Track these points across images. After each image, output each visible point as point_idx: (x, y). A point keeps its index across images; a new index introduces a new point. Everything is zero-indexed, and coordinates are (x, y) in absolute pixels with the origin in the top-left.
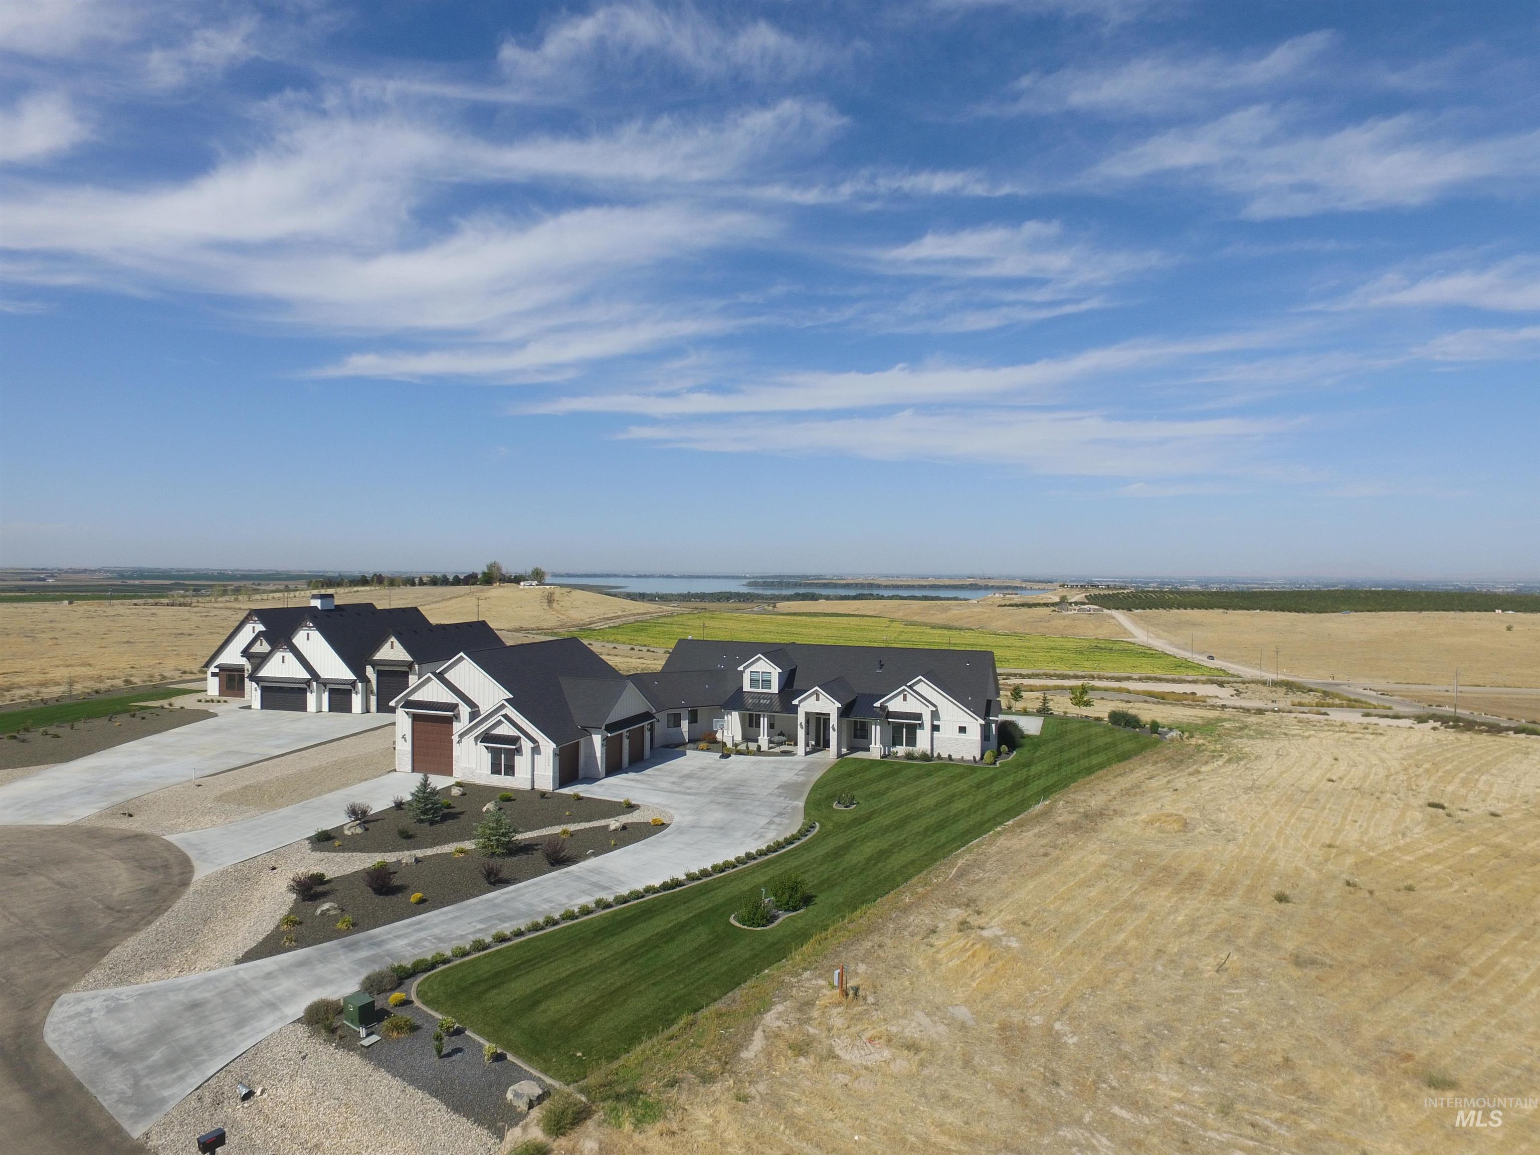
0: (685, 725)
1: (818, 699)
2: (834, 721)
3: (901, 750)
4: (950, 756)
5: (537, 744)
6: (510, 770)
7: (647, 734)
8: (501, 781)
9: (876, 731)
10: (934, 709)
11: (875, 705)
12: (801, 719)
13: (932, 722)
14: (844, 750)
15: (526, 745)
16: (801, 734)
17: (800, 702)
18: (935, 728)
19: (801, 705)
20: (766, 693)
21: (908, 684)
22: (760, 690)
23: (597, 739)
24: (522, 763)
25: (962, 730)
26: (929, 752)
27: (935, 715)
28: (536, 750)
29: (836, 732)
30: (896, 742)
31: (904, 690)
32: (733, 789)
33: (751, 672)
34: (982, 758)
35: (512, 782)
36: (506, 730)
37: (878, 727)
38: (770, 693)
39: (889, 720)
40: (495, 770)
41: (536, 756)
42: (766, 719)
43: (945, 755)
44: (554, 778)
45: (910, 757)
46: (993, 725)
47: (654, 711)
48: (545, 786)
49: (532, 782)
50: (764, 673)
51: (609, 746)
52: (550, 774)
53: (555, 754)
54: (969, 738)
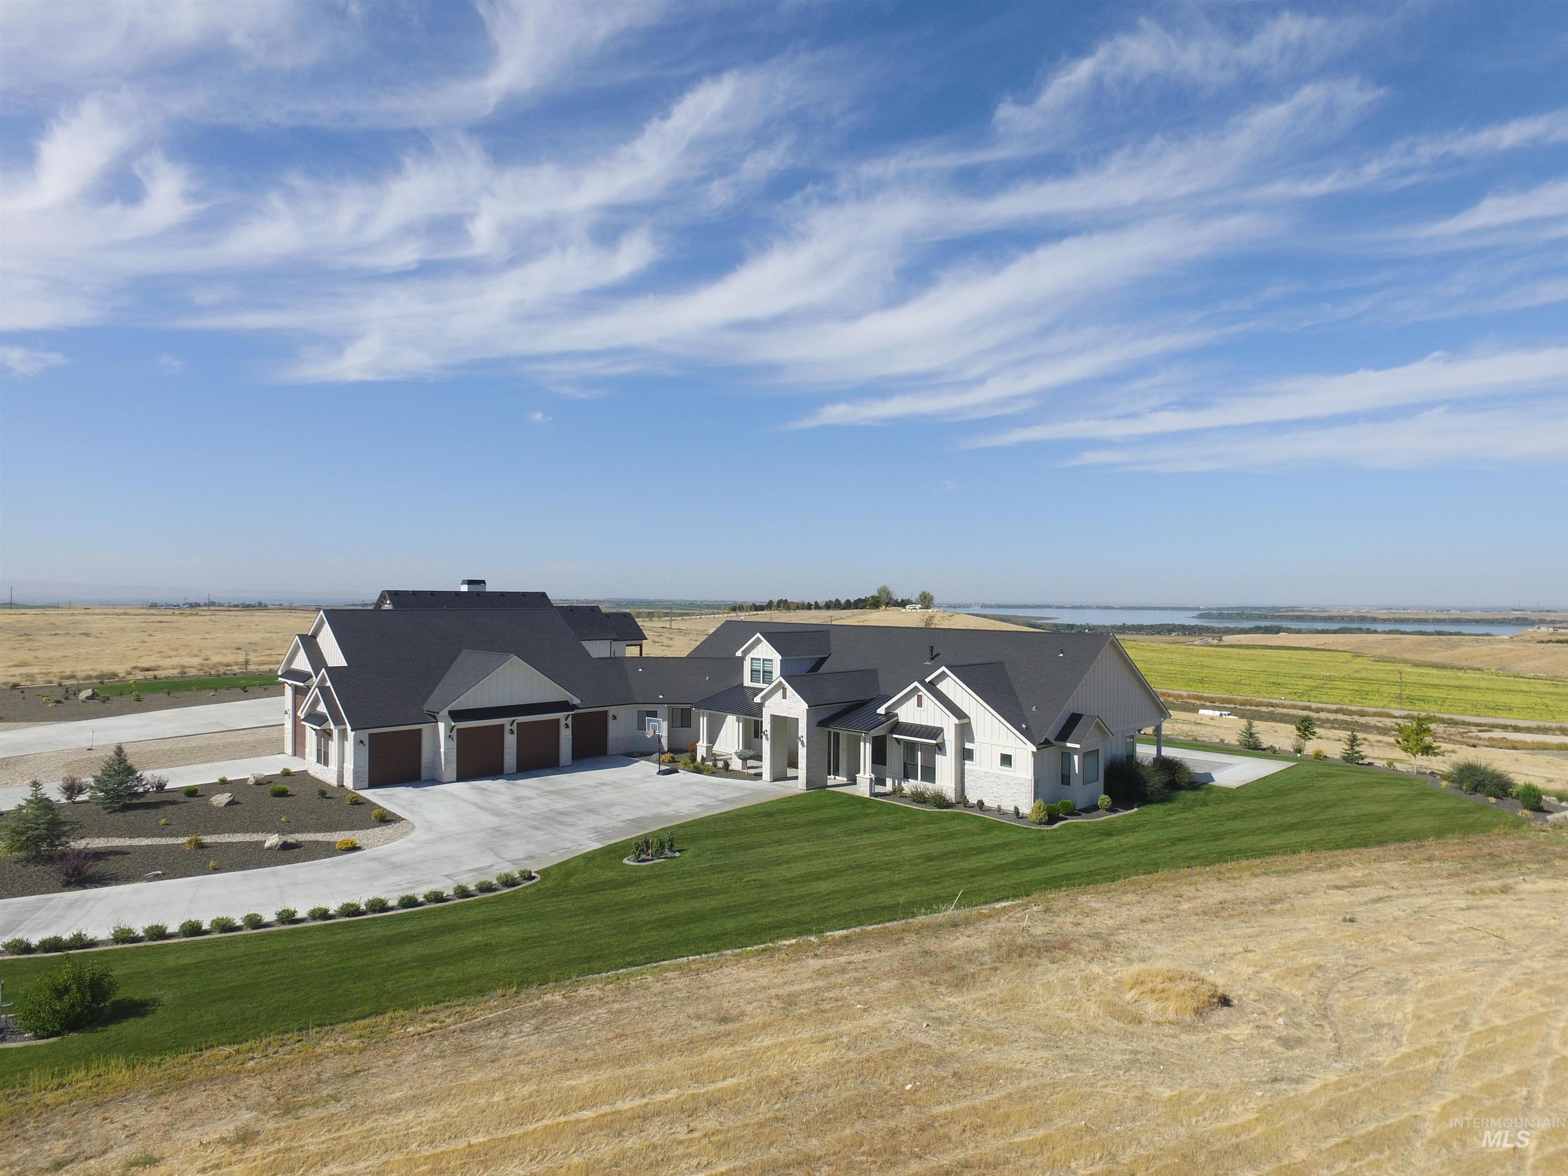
1: (785, 696)
2: (802, 731)
3: (913, 787)
4: (982, 802)
5: (343, 727)
6: (327, 759)
8: (322, 772)
9: (866, 752)
10: (962, 721)
11: (877, 709)
13: (960, 743)
15: (334, 727)
17: (763, 699)
18: (966, 754)
19: (767, 704)
21: (925, 681)
22: (761, 685)
23: (442, 729)
24: (333, 750)
26: (952, 794)
28: (344, 734)
29: (805, 746)
30: (909, 771)
31: (917, 690)
33: (752, 659)
34: (1030, 811)
35: (328, 774)
37: (868, 746)
39: (896, 736)
40: (318, 756)
41: (345, 742)
44: (356, 774)
45: (919, 798)
46: (1076, 758)
47: (576, 701)
48: (349, 783)
49: (341, 776)
50: (764, 660)
51: (464, 740)
52: (352, 767)
53: (359, 742)
54: (1018, 775)
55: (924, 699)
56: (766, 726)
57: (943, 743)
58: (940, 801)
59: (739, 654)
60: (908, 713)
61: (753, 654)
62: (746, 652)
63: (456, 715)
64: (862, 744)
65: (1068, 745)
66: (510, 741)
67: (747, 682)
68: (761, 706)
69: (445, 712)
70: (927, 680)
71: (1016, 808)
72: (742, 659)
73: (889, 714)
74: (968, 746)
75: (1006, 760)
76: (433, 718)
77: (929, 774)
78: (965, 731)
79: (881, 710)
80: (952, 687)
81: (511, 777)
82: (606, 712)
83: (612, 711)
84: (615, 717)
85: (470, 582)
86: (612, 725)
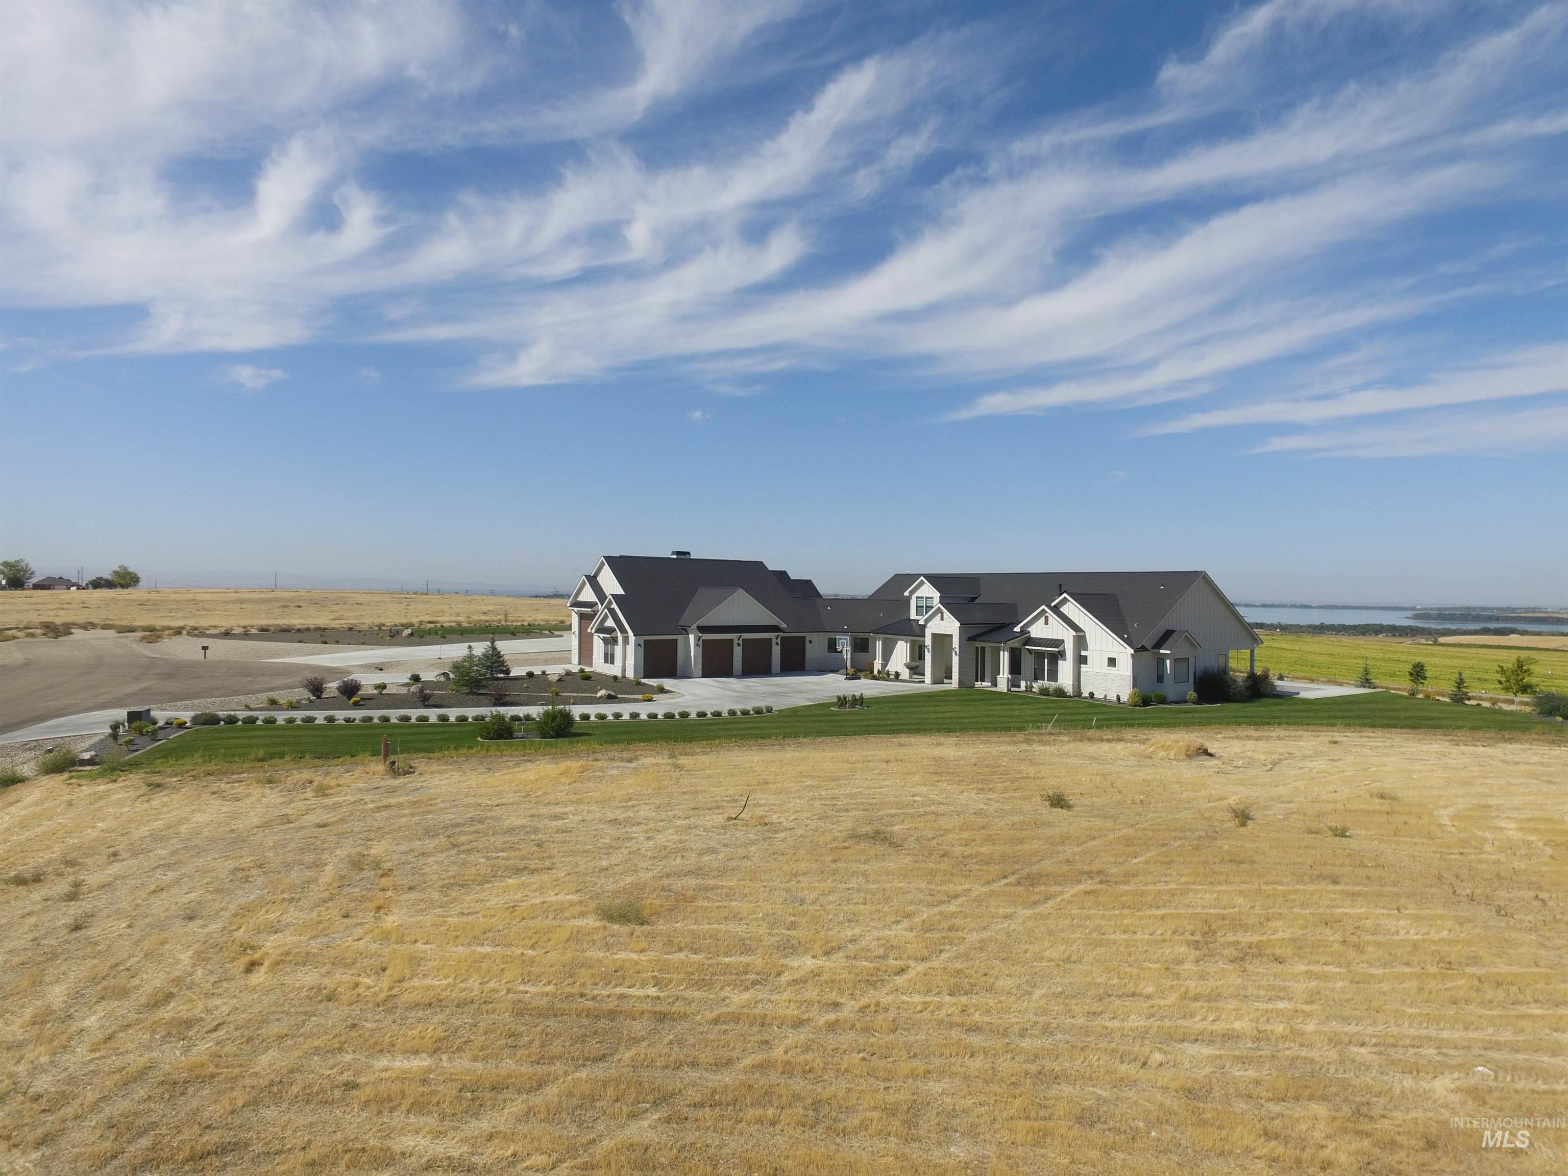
1: (941, 619)
2: (955, 643)
5: (626, 635)
8: (608, 669)
9: (1005, 659)
10: (1078, 634)
11: (1015, 630)
13: (1077, 651)
15: (620, 635)
16: (928, 658)
17: (926, 621)
18: (1081, 660)
19: (928, 625)
21: (1050, 605)
23: (692, 637)
24: (618, 652)
26: (1070, 689)
28: (626, 640)
29: (957, 657)
30: (1038, 675)
31: (1045, 612)
33: (916, 597)
34: (1129, 699)
35: (614, 669)
36: (610, 622)
37: (1006, 654)
39: (1028, 647)
40: (606, 658)
41: (625, 646)
44: (636, 668)
45: (1044, 692)
46: (1168, 662)
47: (784, 626)
48: (630, 674)
49: (624, 670)
50: (927, 598)
51: (707, 648)
52: (633, 663)
53: (638, 645)
54: (1120, 673)
55: (1050, 618)
56: (928, 641)
57: (1064, 651)
58: (1060, 693)
59: (906, 594)
60: (1038, 631)
61: (917, 594)
62: (912, 593)
63: (702, 629)
64: (1002, 653)
65: (1162, 651)
66: (738, 652)
67: (913, 616)
68: (923, 627)
69: (694, 626)
70: (1053, 604)
71: (1118, 698)
72: (908, 600)
73: (1023, 631)
74: (1083, 653)
75: (1112, 662)
76: (685, 631)
77: (1053, 676)
78: (1081, 641)
79: (1017, 629)
80: (1072, 609)
81: (738, 677)
82: (804, 637)
83: (809, 636)
84: (810, 642)
85: (678, 553)
86: (808, 646)
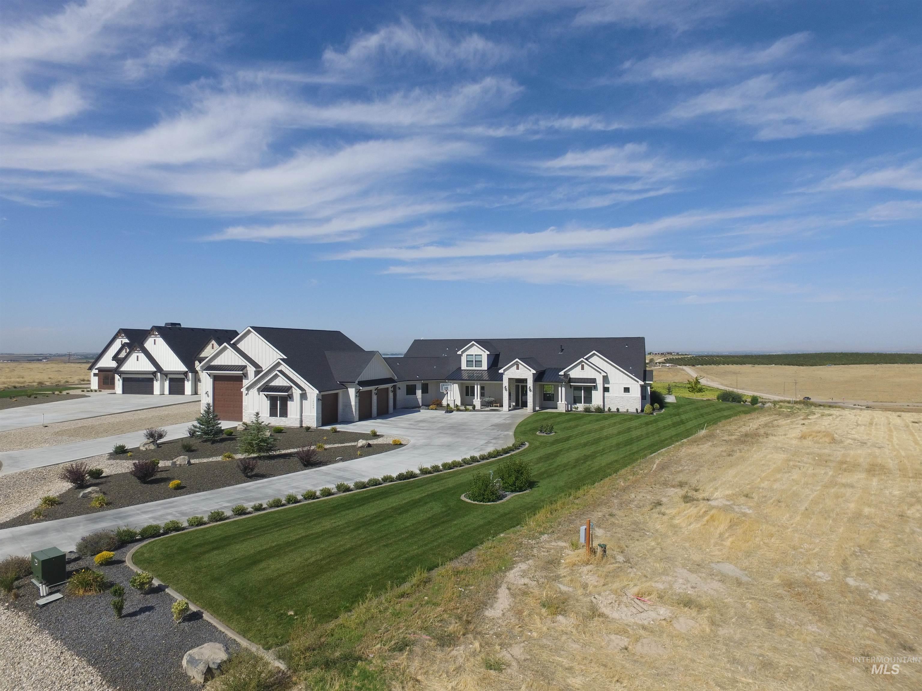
0: (419, 393)
1: (518, 368)
2: (530, 384)
3: (581, 407)
4: (618, 409)
5: (304, 392)
6: (284, 413)
7: (391, 395)
8: (278, 422)
9: (562, 392)
10: (605, 374)
11: (560, 374)
12: (505, 383)
13: (604, 385)
14: (537, 408)
15: (296, 393)
16: (506, 395)
17: (505, 371)
18: (606, 390)
19: (505, 373)
20: (478, 370)
21: (585, 357)
22: (474, 368)
23: (352, 392)
24: (293, 406)
25: (627, 390)
26: (602, 407)
27: (606, 379)
28: (304, 396)
29: (532, 393)
30: (577, 400)
31: (582, 361)
32: (456, 427)
33: (467, 355)
34: (642, 411)
35: (285, 422)
36: (280, 382)
37: (563, 389)
38: (481, 370)
39: (571, 384)
40: (273, 413)
41: (304, 401)
42: (479, 386)
43: (614, 409)
44: (317, 418)
45: (587, 410)
47: (396, 378)
48: (313, 424)
49: (301, 421)
50: (476, 355)
51: (362, 398)
52: (315, 415)
53: (318, 400)
54: (632, 396)
55: (585, 366)
57: (596, 385)
58: (599, 410)
59: (459, 353)
60: (576, 373)
61: (467, 353)
62: (463, 352)
63: (361, 384)
66: (375, 398)
67: (464, 366)
69: (357, 382)
71: (637, 410)
72: (461, 355)
73: (566, 375)
76: (344, 385)
79: (562, 373)
80: (597, 360)
81: (375, 418)
83: (398, 385)
86: (398, 393)
